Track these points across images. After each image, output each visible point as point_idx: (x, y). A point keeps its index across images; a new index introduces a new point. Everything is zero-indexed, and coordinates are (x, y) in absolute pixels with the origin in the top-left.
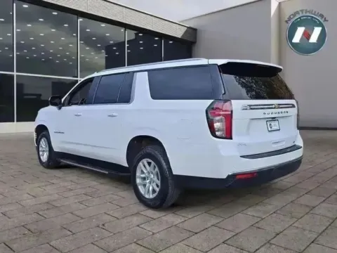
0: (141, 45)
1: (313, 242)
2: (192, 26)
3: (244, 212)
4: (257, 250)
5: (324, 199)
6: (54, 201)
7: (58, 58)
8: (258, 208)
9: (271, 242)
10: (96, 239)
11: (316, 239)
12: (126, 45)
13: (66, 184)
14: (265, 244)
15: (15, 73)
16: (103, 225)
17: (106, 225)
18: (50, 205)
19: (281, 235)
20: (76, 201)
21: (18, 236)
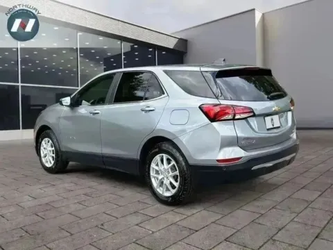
0: (137, 56)
1: (317, 237)
2: (182, 37)
3: (242, 208)
4: (260, 247)
5: (320, 193)
6: (53, 201)
7: (60, 71)
8: (257, 203)
9: (273, 238)
10: (95, 240)
11: (319, 234)
12: (123, 57)
13: (66, 185)
14: (269, 240)
15: (20, 84)
16: (102, 225)
17: (104, 225)
18: (49, 206)
19: (283, 231)
20: (76, 201)
21: (15, 239)
